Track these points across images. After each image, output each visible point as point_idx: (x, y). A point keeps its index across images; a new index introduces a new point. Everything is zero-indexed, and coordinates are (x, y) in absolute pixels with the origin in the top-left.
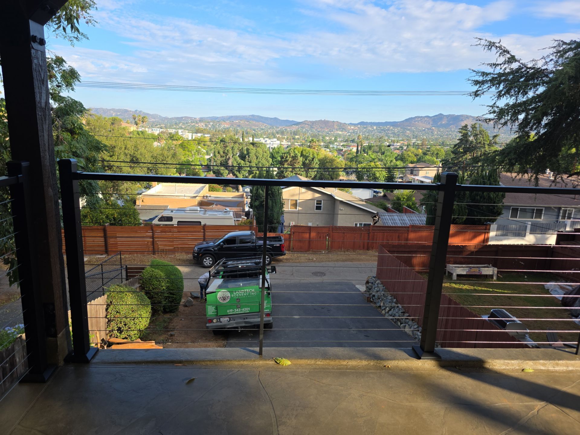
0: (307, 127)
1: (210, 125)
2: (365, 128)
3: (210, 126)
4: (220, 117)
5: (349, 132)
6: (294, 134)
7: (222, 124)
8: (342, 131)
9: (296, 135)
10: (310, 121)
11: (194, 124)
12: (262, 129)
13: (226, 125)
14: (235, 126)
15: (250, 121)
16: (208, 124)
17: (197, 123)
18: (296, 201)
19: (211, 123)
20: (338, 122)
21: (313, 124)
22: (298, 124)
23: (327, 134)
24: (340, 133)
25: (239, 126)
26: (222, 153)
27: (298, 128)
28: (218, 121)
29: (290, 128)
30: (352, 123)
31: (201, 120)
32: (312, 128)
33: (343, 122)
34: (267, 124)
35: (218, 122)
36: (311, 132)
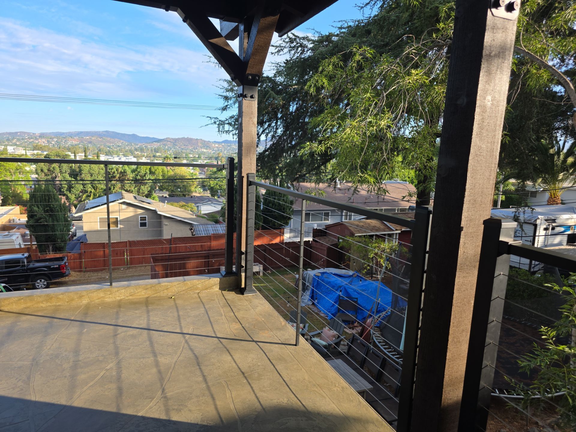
0: (169, 144)
1: (54, 141)
2: (229, 146)
3: (53, 143)
4: (67, 133)
5: (213, 150)
6: (155, 151)
7: (69, 140)
8: (206, 149)
9: (157, 152)
10: (172, 139)
11: (32, 140)
12: (119, 146)
13: (74, 142)
14: (86, 143)
15: (104, 138)
16: (50, 140)
17: (36, 139)
18: (117, 218)
19: (55, 140)
20: (201, 140)
21: (175, 141)
22: (159, 141)
23: (191, 151)
24: (205, 150)
25: (90, 142)
26: (46, 171)
27: (160, 146)
28: (64, 136)
29: (151, 145)
30: (216, 141)
31: (42, 136)
32: (175, 145)
33: (208, 140)
34: (124, 140)
35: (64, 138)
36: (174, 150)
